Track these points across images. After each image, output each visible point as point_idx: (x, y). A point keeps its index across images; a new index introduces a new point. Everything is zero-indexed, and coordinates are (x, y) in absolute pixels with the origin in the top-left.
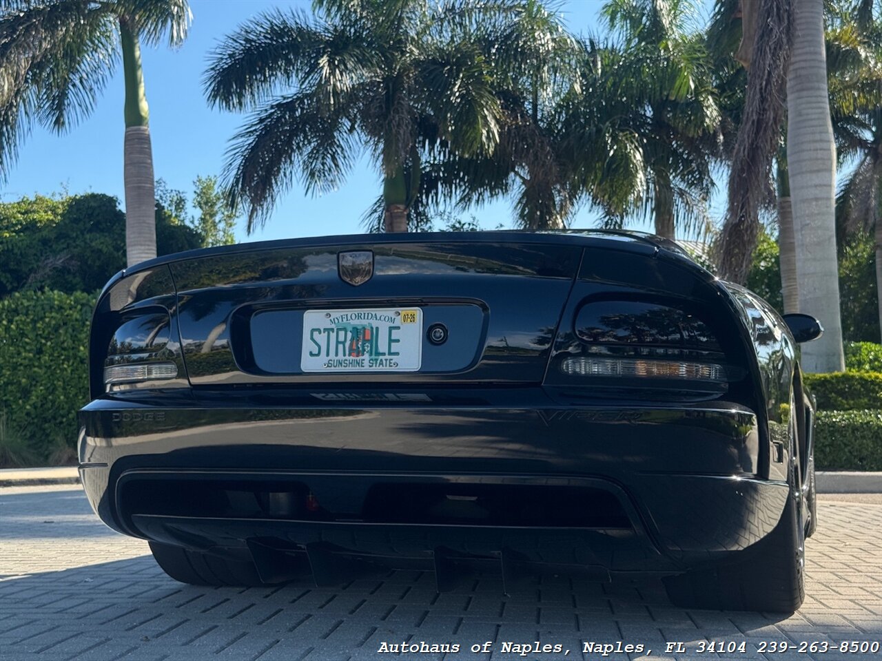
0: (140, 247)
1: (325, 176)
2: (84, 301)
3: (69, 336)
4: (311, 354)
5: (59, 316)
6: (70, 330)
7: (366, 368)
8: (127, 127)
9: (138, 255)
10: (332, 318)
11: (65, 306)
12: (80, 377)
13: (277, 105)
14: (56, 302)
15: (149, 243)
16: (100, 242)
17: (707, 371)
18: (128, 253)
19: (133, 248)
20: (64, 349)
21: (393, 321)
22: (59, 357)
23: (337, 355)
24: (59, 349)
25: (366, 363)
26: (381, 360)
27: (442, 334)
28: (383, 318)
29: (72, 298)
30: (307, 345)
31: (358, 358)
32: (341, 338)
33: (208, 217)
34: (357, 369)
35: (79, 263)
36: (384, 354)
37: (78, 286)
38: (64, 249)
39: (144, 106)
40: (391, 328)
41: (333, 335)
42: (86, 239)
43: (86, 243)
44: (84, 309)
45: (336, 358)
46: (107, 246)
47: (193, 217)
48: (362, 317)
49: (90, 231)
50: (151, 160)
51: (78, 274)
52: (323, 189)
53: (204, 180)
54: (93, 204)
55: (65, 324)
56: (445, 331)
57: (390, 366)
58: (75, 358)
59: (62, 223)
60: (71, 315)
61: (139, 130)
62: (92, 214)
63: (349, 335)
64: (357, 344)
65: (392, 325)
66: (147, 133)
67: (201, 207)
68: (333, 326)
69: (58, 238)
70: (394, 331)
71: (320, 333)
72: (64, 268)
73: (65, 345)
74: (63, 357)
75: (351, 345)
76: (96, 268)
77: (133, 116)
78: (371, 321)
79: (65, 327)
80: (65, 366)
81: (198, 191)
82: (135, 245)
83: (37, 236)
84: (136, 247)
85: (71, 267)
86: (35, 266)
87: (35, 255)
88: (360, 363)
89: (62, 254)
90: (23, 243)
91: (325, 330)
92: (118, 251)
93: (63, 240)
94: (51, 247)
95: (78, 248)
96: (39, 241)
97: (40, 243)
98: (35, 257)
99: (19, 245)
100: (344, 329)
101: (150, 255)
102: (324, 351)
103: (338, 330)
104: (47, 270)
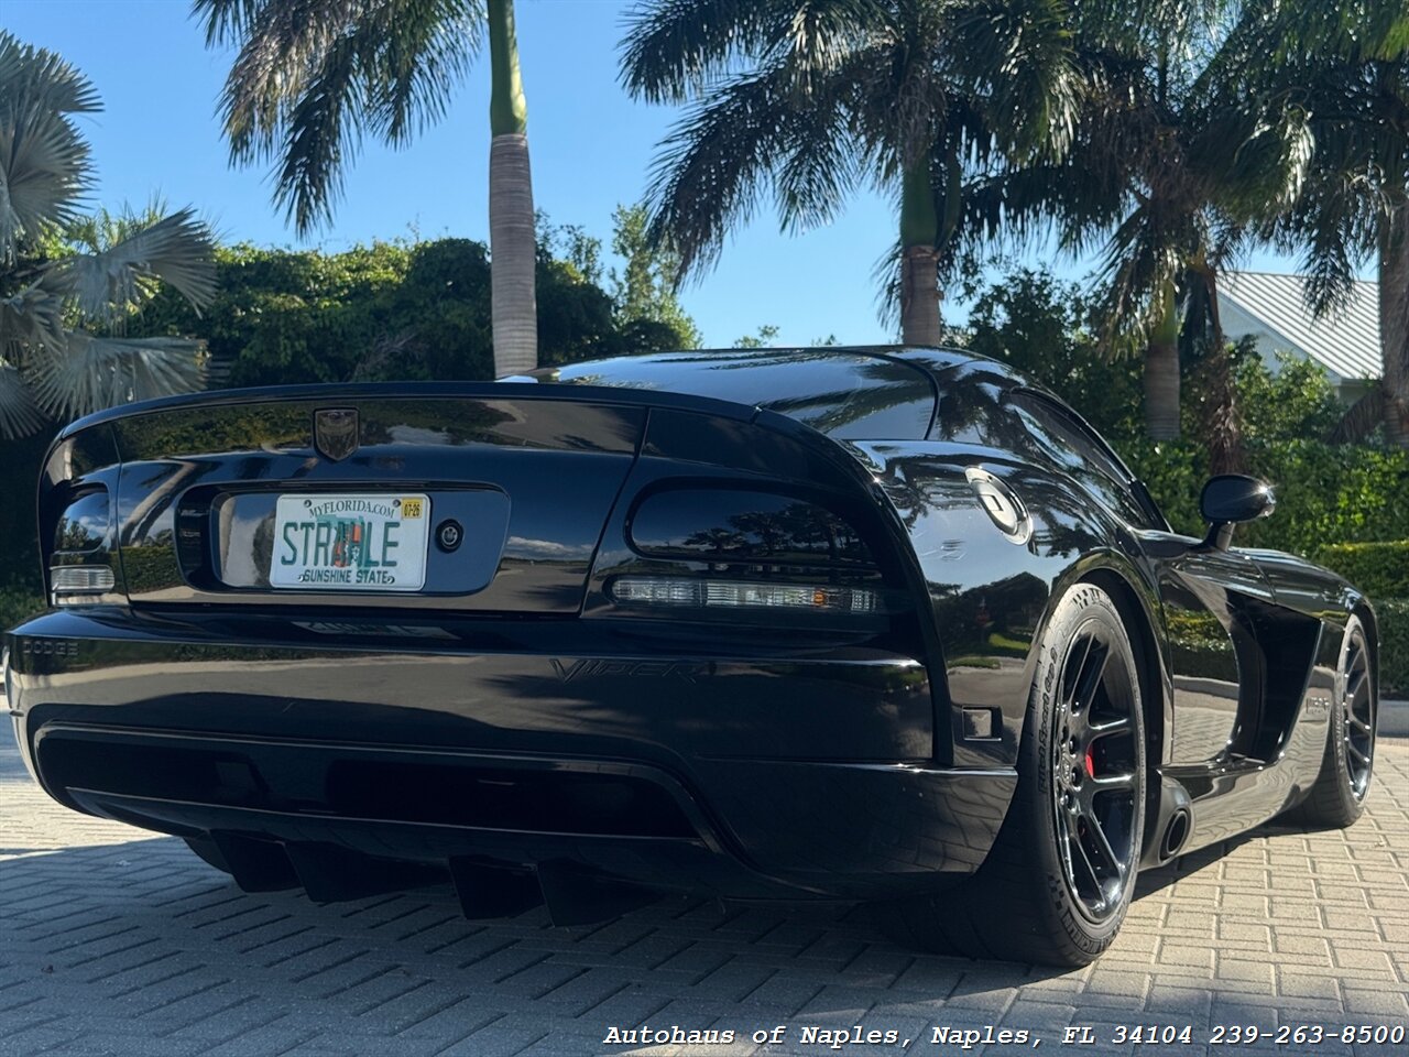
0: (511, 321)
1: (812, 200)
4: (284, 561)
7: (353, 584)
8: (494, 135)
9: (509, 334)
10: (312, 507)
13: (733, 89)
15: (525, 315)
16: (457, 314)
17: (860, 601)
18: (494, 331)
19: (502, 323)
21: (391, 513)
23: (316, 564)
25: (353, 577)
26: (373, 573)
27: (456, 537)
28: (378, 509)
30: (280, 551)
31: (343, 569)
32: (323, 539)
33: (637, 269)
34: (341, 585)
35: (428, 347)
36: (376, 564)
38: (407, 324)
39: (520, 103)
40: (389, 525)
41: (312, 534)
42: (438, 309)
43: (438, 315)
45: (315, 568)
46: (466, 321)
47: (613, 269)
48: (352, 506)
49: (445, 296)
50: (530, 186)
51: (425, 364)
52: (808, 222)
53: (627, 210)
54: (449, 255)
56: (460, 531)
57: (384, 582)
59: (405, 286)
61: (512, 140)
62: (448, 270)
63: (334, 533)
64: (344, 547)
65: (389, 519)
66: (523, 144)
67: (625, 254)
68: (313, 519)
69: (398, 308)
70: (391, 530)
71: (296, 530)
72: (406, 353)
75: (335, 548)
76: (451, 354)
77: (503, 118)
78: (362, 513)
81: (620, 230)
82: (504, 319)
83: (368, 305)
84: (507, 322)
85: (416, 353)
86: (364, 351)
87: (364, 334)
88: (345, 577)
89: (403, 332)
90: (348, 316)
91: (303, 525)
92: (483, 326)
93: (405, 312)
94: (387, 322)
95: (427, 322)
96: (370, 313)
97: (372, 316)
98: (365, 339)
99: (341, 319)
100: (328, 525)
101: (526, 334)
102: (300, 555)
103: (320, 525)
104: (381, 357)
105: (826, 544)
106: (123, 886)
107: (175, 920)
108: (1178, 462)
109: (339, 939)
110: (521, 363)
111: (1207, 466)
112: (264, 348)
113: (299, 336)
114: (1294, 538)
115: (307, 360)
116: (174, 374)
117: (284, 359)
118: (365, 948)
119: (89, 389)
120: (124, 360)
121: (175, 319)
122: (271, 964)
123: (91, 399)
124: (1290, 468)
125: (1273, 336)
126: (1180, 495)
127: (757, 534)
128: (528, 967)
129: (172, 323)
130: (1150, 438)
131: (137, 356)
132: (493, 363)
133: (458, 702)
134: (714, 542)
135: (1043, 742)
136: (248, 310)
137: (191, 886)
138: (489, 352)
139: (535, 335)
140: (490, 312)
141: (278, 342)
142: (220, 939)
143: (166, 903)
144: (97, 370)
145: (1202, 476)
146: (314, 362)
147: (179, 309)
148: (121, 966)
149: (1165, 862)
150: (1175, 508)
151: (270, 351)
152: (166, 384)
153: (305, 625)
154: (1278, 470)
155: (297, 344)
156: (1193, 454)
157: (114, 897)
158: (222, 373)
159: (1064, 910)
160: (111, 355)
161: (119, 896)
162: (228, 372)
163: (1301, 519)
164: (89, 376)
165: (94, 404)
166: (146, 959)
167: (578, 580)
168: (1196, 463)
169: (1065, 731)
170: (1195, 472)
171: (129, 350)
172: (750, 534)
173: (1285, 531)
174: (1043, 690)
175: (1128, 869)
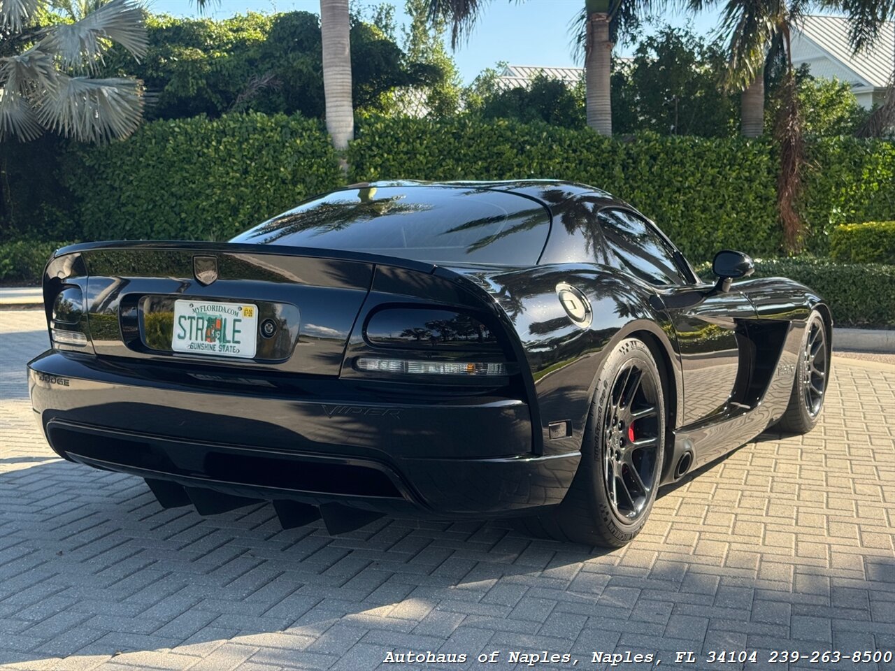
0: (335, 68)
2: (284, 123)
3: (270, 156)
4: (179, 337)
5: (261, 138)
6: (272, 152)
7: (217, 352)
9: (333, 76)
10: (194, 308)
11: (268, 128)
12: (282, 197)
14: (259, 125)
15: (344, 64)
16: (300, 62)
18: (324, 74)
19: (328, 69)
20: (267, 170)
21: (237, 314)
22: (262, 177)
23: (197, 339)
24: (263, 170)
25: (217, 348)
26: (227, 346)
27: (272, 329)
28: (229, 311)
29: (273, 120)
30: (177, 330)
31: (211, 343)
32: (200, 326)
33: (418, 25)
34: (210, 352)
35: (283, 83)
36: (229, 342)
37: (281, 106)
38: (269, 68)
40: (235, 321)
41: (194, 322)
42: (289, 58)
43: (289, 62)
44: (284, 131)
45: (196, 342)
46: (307, 67)
47: (403, 25)
48: (215, 309)
49: (293, 50)
51: (281, 94)
54: (295, 22)
55: (267, 145)
56: (275, 326)
57: (233, 352)
58: (277, 179)
59: (267, 42)
60: (273, 137)
62: (295, 32)
63: (206, 323)
64: (211, 331)
65: (236, 318)
67: (412, 14)
68: (195, 315)
69: (263, 58)
70: (237, 323)
71: (185, 320)
72: (269, 87)
73: (267, 166)
74: (266, 178)
75: (207, 332)
76: (297, 89)
78: (221, 313)
79: (267, 148)
80: (268, 186)
82: (330, 66)
83: (244, 56)
84: (332, 69)
85: (275, 87)
86: (242, 87)
87: (242, 75)
88: (213, 348)
89: (267, 73)
90: (232, 63)
91: (189, 317)
92: (317, 71)
93: (267, 60)
94: (257, 66)
95: (282, 68)
96: (246, 61)
97: (247, 63)
98: (242, 78)
99: (227, 65)
100: (202, 318)
101: (344, 76)
102: (188, 335)
103: (198, 318)
104: (253, 91)
105: (476, 336)
106: (100, 488)
107: (129, 515)
108: (761, 152)
109: (218, 529)
110: (341, 95)
111: (779, 155)
112: (179, 84)
113: (201, 77)
114: (833, 199)
115: (207, 92)
116: (123, 102)
117: (192, 91)
118: (231, 536)
119: (70, 112)
120: (92, 93)
121: (122, 65)
122: (181, 548)
123: (72, 117)
124: (833, 154)
125: (832, 59)
126: (761, 173)
127: (438, 331)
128: (319, 549)
129: (120, 67)
130: (744, 136)
131: (99, 90)
132: (324, 94)
133: (277, 418)
134: (415, 336)
135: (598, 434)
136: (168, 59)
137: (138, 487)
138: (322, 87)
139: (350, 77)
140: (322, 62)
141: (188, 81)
142: (154, 529)
143: (125, 501)
144: (75, 100)
145: (775, 161)
146: (211, 94)
147: (125, 58)
148: (100, 550)
149: (678, 480)
150: (758, 181)
151: (183, 87)
152: (118, 108)
153: (192, 375)
154: (825, 156)
155: (200, 82)
156: (771, 147)
157: (95, 496)
158: (153, 100)
159: (609, 520)
160: (84, 91)
161: (98, 496)
162: (157, 100)
163: (838, 186)
164: (70, 102)
165: (74, 121)
166: (112, 544)
167: (341, 350)
168: (772, 153)
169: (616, 418)
170: (771, 158)
171: (94, 87)
172: (434, 331)
173: (828, 195)
174: (599, 405)
175: (651, 491)
